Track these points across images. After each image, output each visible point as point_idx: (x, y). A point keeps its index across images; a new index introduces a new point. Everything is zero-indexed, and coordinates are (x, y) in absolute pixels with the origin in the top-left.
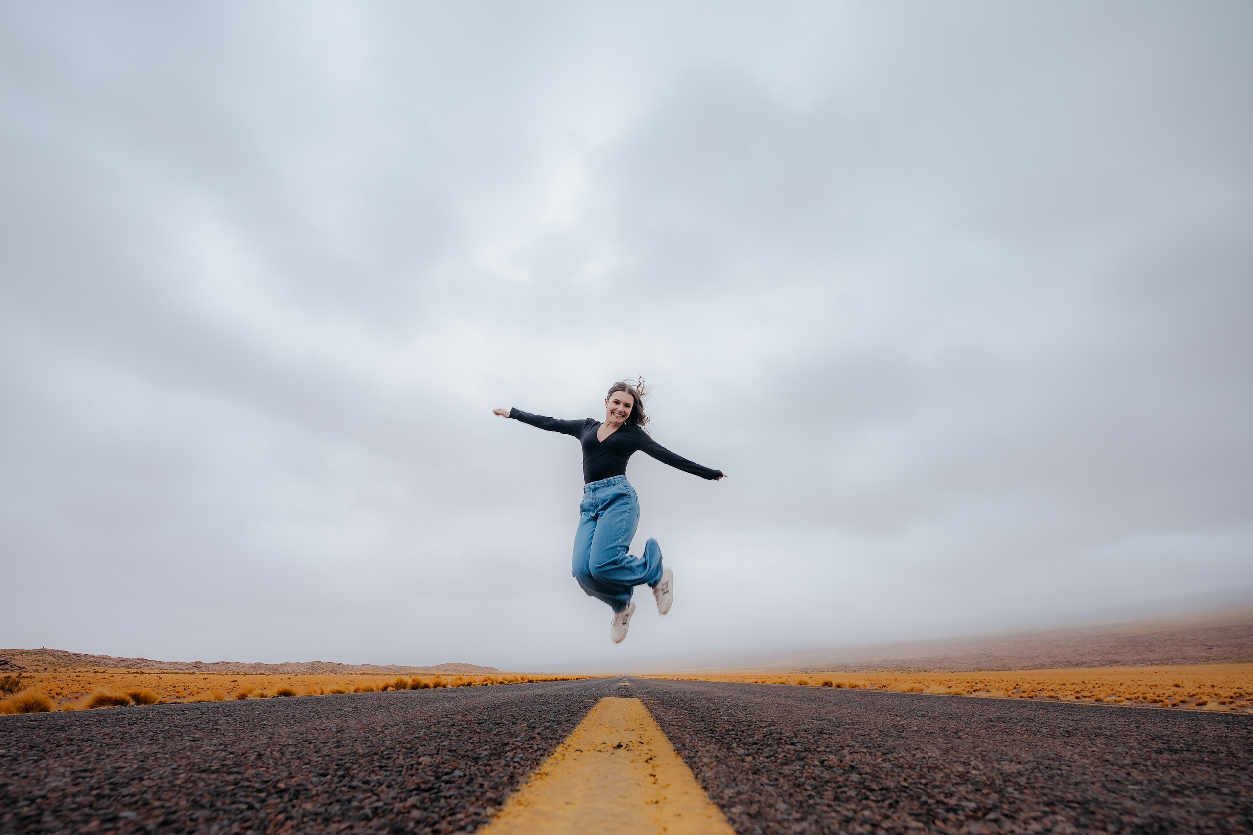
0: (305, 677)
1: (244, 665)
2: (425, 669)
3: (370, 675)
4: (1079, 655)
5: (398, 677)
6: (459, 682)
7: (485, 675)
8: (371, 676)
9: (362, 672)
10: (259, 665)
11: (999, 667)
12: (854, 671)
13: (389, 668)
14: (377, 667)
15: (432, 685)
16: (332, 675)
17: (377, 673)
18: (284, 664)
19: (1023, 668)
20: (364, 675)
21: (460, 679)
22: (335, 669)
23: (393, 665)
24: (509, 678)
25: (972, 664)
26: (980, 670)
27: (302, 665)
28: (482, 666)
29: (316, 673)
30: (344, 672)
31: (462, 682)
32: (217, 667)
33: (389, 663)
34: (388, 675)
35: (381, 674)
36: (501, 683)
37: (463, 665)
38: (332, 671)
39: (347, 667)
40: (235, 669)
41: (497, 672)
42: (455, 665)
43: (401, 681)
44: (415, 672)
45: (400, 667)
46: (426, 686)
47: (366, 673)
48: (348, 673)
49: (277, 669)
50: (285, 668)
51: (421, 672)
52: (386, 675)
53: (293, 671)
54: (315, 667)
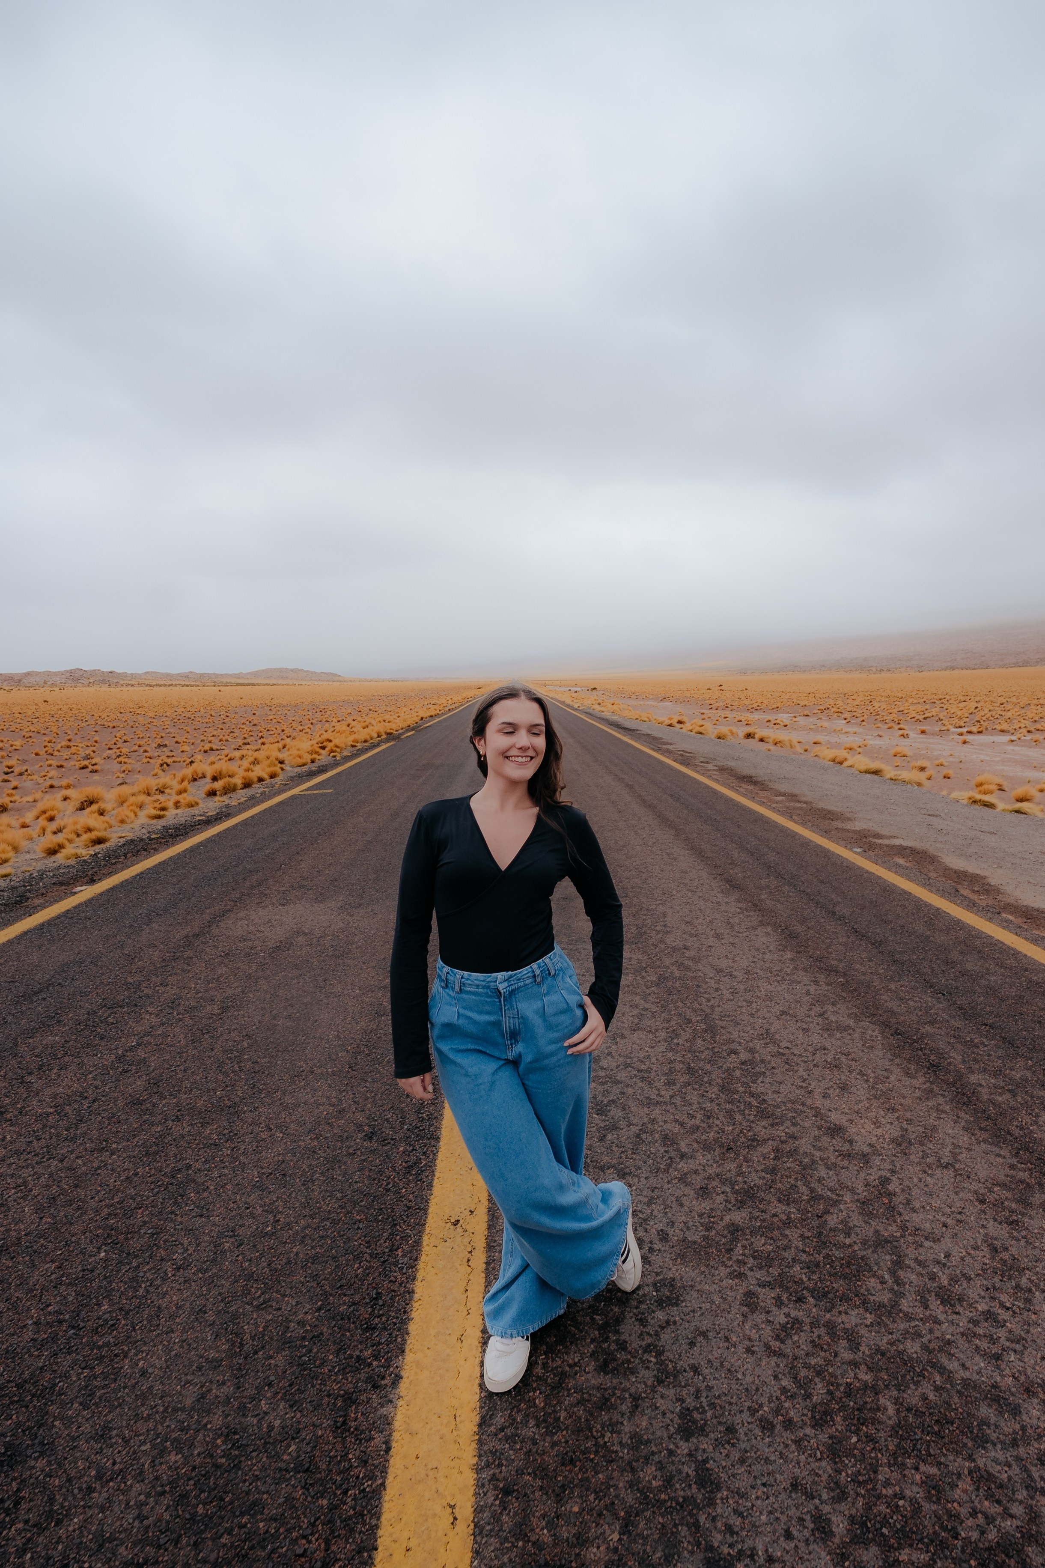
2: (238, 676)
3: (160, 686)
7: (324, 683)
8: (162, 688)
9: (147, 682)
12: (804, 671)
14: (168, 676)
16: (105, 688)
17: (170, 683)
18: (29, 674)
20: (151, 686)
22: (108, 679)
23: (191, 673)
27: (56, 674)
29: (80, 685)
30: (122, 682)
33: (185, 670)
34: (187, 686)
35: (176, 685)
37: (291, 671)
38: (103, 681)
39: (124, 675)
42: (281, 670)
44: (225, 680)
45: (202, 675)
47: (154, 683)
48: (127, 685)
49: (20, 680)
50: (32, 680)
51: (233, 680)
52: (183, 686)
53: (45, 682)
54: (75, 677)
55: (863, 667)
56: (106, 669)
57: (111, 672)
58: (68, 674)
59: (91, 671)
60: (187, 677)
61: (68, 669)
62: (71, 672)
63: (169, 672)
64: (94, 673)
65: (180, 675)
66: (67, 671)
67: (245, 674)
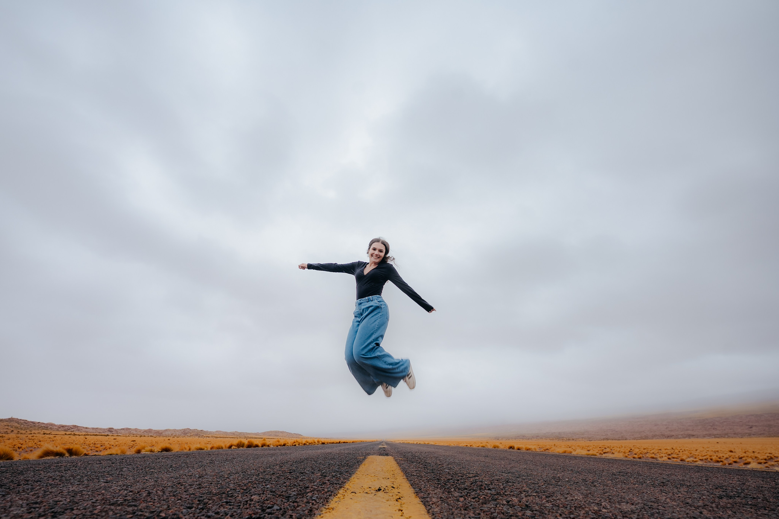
0: (180, 439)
1: (140, 431)
3: (221, 437)
4: (669, 431)
5: (239, 440)
6: (278, 444)
7: (294, 439)
8: (222, 439)
9: (216, 436)
10: (150, 431)
11: (619, 437)
12: (529, 439)
13: (233, 434)
14: (226, 433)
15: (260, 445)
16: (197, 438)
17: (226, 436)
18: (166, 430)
19: (634, 439)
20: (217, 437)
21: (278, 441)
22: (199, 434)
23: (236, 432)
24: (310, 441)
25: (602, 436)
26: (607, 439)
27: (178, 431)
28: (293, 432)
29: (186, 436)
30: (205, 435)
31: (280, 444)
32: (123, 431)
33: (233, 430)
34: (233, 438)
35: (228, 438)
36: (305, 444)
37: (281, 432)
38: (197, 435)
39: (206, 432)
40: (135, 433)
41: (302, 437)
42: (276, 432)
43: (241, 442)
44: (250, 436)
45: (241, 433)
46: (257, 446)
47: (219, 436)
48: (207, 437)
49: (162, 433)
50: (167, 433)
51: (254, 436)
52: (231, 438)
53: (172, 435)
54: (186, 432)
55: (559, 437)
56: (199, 429)
57: (201, 431)
58: (183, 431)
59: (193, 430)
60: (234, 434)
61: (184, 428)
62: (184, 430)
63: (226, 431)
64: (194, 430)
65: (231, 433)
66: (183, 429)
67: (259, 433)
